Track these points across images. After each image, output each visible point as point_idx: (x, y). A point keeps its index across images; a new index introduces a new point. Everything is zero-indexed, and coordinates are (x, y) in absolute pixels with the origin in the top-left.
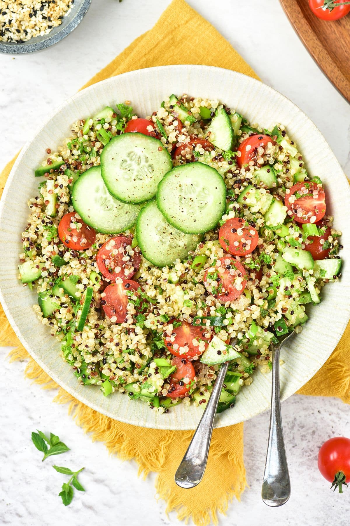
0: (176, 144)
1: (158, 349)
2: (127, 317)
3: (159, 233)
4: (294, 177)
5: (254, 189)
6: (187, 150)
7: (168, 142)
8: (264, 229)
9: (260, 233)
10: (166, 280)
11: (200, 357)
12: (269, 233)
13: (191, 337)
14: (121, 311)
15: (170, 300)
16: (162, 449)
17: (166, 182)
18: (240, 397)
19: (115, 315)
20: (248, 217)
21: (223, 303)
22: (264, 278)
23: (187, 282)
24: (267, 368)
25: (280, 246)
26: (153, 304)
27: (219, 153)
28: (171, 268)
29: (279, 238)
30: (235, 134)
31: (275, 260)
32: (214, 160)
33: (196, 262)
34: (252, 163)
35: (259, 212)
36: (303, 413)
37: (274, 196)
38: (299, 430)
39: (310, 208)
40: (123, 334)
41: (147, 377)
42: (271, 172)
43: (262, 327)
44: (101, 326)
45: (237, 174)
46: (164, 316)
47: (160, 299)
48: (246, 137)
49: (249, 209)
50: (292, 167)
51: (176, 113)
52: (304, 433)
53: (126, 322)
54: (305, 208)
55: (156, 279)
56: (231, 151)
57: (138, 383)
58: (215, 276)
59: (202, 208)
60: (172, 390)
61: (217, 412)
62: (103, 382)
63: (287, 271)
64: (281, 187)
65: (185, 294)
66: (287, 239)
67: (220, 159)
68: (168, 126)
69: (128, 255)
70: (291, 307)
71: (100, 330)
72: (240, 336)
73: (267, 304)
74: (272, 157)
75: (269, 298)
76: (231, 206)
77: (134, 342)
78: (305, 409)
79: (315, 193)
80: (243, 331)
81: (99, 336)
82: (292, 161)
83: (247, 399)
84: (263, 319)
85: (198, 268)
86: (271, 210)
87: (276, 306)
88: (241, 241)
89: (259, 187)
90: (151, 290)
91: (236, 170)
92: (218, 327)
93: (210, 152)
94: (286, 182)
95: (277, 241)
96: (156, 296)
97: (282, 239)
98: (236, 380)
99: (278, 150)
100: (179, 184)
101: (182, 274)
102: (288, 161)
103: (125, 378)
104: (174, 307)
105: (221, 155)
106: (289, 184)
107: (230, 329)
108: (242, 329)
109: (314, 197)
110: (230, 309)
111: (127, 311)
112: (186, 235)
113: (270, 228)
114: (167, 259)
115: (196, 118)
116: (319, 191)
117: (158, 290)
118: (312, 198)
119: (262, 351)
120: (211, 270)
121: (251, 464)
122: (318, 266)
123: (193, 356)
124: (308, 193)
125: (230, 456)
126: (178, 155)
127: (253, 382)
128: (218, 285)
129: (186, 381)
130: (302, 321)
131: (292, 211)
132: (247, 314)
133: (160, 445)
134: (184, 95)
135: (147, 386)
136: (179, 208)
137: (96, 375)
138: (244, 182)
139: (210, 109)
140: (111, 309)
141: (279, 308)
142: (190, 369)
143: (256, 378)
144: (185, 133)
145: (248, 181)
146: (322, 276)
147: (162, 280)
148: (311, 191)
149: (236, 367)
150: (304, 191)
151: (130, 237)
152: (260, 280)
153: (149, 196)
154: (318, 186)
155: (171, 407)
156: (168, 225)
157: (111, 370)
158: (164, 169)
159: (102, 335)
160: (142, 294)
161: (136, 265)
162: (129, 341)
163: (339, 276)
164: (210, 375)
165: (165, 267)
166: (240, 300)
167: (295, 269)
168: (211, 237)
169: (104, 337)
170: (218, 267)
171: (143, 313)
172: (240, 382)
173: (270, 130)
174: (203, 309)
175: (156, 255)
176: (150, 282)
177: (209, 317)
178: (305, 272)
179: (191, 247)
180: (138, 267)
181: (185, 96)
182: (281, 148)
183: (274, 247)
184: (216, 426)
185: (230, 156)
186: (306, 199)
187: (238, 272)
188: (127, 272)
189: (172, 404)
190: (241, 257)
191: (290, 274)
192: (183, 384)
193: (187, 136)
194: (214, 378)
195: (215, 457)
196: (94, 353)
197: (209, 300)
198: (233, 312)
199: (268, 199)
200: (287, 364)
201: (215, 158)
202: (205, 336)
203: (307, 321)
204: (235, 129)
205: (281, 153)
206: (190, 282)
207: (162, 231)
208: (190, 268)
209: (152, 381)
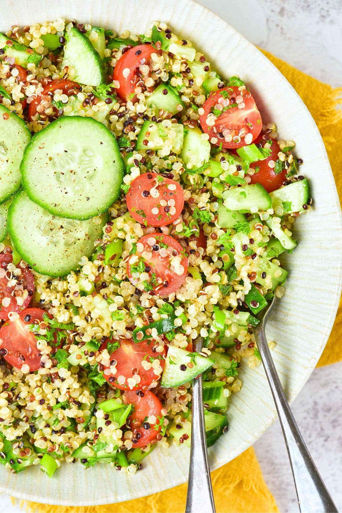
0: (26, 100)
1: (99, 386)
2: (42, 359)
3: (45, 233)
4: (203, 87)
5: (154, 124)
6: (44, 103)
7: (13, 103)
8: (186, 175)
9: (183, 182)
10: (76, 295)
11: (160, 380)
12: (194, 179)
13: (138, 359)
14: (31, 355)
15: (92, 319)
16: (153, 507)
17: (29, 162)
18: (233, 411)
19: (25, 363)
20: (159, 166)
21: (166, 297)
22: (210, 242)
23: (107, 285)
24: (255, 360)
25: (217, 191)
26: (70, 331)
27: (89, 94)
28: (78, 272)
29: (211, 179)
30: (102, 58)
31: (215, 213)
32: (85, 104)
33: (109, 253)
34: (138, 90)
35: (172, 154)
36: (323, 392)
37: (185, 124)
38: (325, 416)
39: (239, 123)
40: (45, 384)
41: (98, 433)
42: (169, 93)
43: (230, 308)
44: (12, 384)
45: (124, 112)
46: (91, 342)
47: (78, 321)
48: (119, 55)
49: (156, 154)
50: (195, 75)
51: (11, 58)
52: (333, 418)
53: (43, 366)
54: (232, 126)
55: (64, 296)
56: (103, 85)
57: (88, 444)
58: (141, 267)
59: (91, 178)
60: (137, 437)
61: (208, 446)
62: (41, 457)
63: (237, 223)
64: (190, 106)
65: (109, 303)
66: (223, 178)
67: (93, 101)
68: (6, 80)
69: (14, 276)
70: (260, 268)
71: (12, 390)
72: (204, 333)
73: (226, 277)
74: (163, 73)
75: (225, 268)
76: (130, 161)
77: (64, 391)
78: (325, 385)
79: (239, 100)
80: (206, 324)
81: (14, 398)
82: (193, 67)
83: (242, 412)
84: (227, 298)
85: (114, 261)
86: (187, 145)
87: (239, 274)
88: (160, 205)
89: (160, 119)
90: (61, 312)
91: (120, 107)
92: (170, 332)
93: (75, 95)
94: (194, 98)
95: (210, 185)
96: (71, 318)
97: (216, 180)
98: (220, 393)
99: (168, 59)
100: (48, 157)
101: (97, 277)
102: (187, 70)
103: (67, 444)
104: (102, 326)
105: (92, 95)
106: (200, 99)
107: (188, 330)
108: (204, 322)
109: (240, 107)
110: (177, 303)
111: (39, 351)
112: (83, 222)
113: (194, 172)
114: (69, 262)
115: (40, 55)
116: (244, 96)
117: (71, 310)
118: (237, 109)
119: (240, 339)
120: (133, 260)
121: (277, 483)
122: (277, 199)
123: (150, 384)
124: (230, 104)
125: (246, 485)
126: (34, 115)
127: (242, 384)
128: (150, 276)
129: (152, 420)
130: (281, 280)
131: (216, 137)
132: (202, 301)
133: (148, 502)
134: (13, 27)
135: (101, 446)
136: (60, 189)
137: (28, 452)
138: (136, 119)
139: (56, 34)
140: (17, 357)
141: (244, 275)
142: (151, 402)
143: (244, 377)
144: (33, 81)
145: (141, 116)
146: (288, 210)
147: (71, 295)
148: (234, 99)
149: (213, 374)
150: (224, 102)
151: (8, 251)
152: (205, 246)
153: (12, 187)
154: (239, 89)
155: (144, 457)
156: (54, 217)
157: (45, 439)
158: (22, 142)
159: (17, 397)
160: (52, 322)
161: (28, 285)
162: (56, 391)
163: (311, 203)
164: (182, 397)
165: (70, 273)
166: (187, 286)
167: (248, 216)
168: (118, 210)
169: (20, 398)
170: (142, 253)
171: (61, 347)
172: (226, 393)
173: (148, 35)
174: (140, 315)
175: (51, 262)
176: (56, 303)
177: (153, 324)
178: (263, 214)
179: (96, 233)
180: (33, 287)
181: (16, 29)
182: (171, 56)
183: (208, 195)
184: (213, 468)
185: (105, 92)
186: (230, 113)
187: (171, 249)
188: (20, 301)
189: (144, 454)
190: (168, 226)
191: (244, 226)
192: (149, 426)
193: (36, 84)
194: (188, 399)
195: (227, 493)
196: (16, 424)
197: (145, 300)
198: (182, 305)
199: (179, 132)
200: (280, 346)
201: (86, 102)
202: (157, 351)
203: (288, 277)
204: (99, 51)
205: (173, 62)
206: (110, 283)
207: (48, 228)
208: (104, 265)
209: (106, 437)
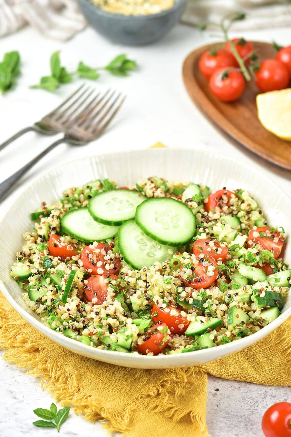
19: (96, 297)
34: (218, 208)
39: (268, 247)
45: (206, 214)
50: (253, 216)
58: (189, 267)
64: (244, 230)
67: (190, 201)
74: (235, 207)
76: (201, 229)
79: (276, 238)
99: (240, 203)
102: (249, 211)
109: (274, 241)
116: (280, 239)
118: (272, 241)
124: (271, 237)
128: (193, 274)
148: (274, 236)
150: (268, 234)
154: (280, 234)
186: (267, 240)
188: (108, 267)
199: (233, 232)
201: (186, 201)
